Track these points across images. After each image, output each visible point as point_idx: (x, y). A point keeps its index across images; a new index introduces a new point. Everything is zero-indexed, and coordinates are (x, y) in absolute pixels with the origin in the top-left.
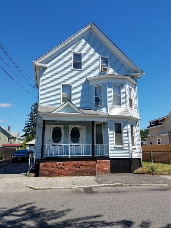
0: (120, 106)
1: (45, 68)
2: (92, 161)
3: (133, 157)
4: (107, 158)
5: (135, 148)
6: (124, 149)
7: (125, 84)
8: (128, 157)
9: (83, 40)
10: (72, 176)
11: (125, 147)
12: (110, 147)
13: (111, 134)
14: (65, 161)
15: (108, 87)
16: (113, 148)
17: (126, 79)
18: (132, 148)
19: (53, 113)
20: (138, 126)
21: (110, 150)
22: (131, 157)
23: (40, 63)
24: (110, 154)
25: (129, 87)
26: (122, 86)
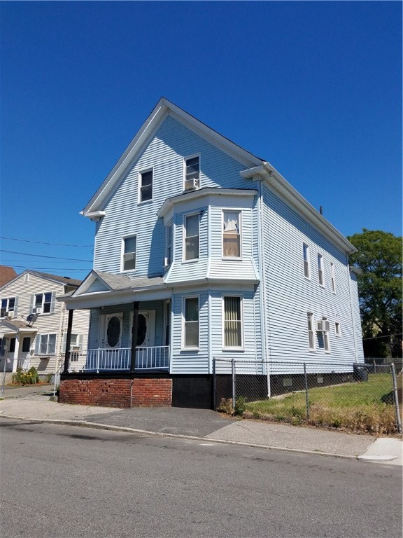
0: (196, 260)
1: (101, 217)
2: (126, 380)
3: (217, 373)
4: (165, 374)
5: (243, 352)
6: (199, 353)
7: (207, 208)
8: (207, 373)
9: (156, 140)
10: (96, 405)
11: (200, 350)
12: (172, 351)
13: (178, 323)
14: (89, 379)
15: (174, 225)
16: (179, 354)
17: (208, 195)
18: (223, 351)
19: (73, 296)
20: (258, 296)
21: (172, 357)
22: (211, 373)
23: (91, 211)
24: (171, 366)
25: (223, 210)
26: (202, 213)
